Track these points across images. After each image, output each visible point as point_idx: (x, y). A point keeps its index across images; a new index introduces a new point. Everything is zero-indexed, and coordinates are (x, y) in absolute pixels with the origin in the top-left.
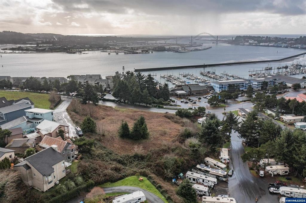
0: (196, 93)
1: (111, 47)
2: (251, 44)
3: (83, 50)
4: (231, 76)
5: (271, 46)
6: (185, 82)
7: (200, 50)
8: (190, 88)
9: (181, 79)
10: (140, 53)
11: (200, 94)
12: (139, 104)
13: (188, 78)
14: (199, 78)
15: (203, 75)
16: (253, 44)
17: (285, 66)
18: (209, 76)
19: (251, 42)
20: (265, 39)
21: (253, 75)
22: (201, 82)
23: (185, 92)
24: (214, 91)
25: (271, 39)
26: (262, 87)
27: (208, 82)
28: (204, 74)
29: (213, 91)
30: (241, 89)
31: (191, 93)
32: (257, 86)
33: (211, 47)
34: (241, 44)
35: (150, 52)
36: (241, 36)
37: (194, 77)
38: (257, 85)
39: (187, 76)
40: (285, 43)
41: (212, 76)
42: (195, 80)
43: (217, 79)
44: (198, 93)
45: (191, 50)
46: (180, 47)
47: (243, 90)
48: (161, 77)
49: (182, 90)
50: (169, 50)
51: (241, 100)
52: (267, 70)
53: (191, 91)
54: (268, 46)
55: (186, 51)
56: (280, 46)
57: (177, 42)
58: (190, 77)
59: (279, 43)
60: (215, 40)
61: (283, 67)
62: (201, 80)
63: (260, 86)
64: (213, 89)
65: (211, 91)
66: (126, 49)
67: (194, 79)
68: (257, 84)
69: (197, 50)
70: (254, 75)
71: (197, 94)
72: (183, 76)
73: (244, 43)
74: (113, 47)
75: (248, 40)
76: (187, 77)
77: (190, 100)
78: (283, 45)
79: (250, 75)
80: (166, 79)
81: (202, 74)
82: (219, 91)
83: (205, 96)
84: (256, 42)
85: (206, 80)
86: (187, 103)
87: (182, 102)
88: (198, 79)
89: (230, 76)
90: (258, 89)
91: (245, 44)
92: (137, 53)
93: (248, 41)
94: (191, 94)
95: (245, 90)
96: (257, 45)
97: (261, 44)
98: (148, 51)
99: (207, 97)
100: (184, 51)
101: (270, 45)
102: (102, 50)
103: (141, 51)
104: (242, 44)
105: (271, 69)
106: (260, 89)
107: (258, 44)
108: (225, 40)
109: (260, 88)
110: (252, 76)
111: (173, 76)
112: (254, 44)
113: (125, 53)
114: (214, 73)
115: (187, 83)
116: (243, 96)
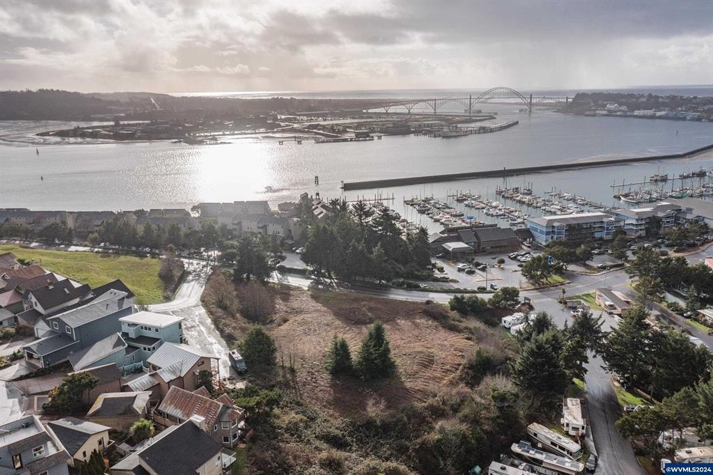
0: (492, 247)
1: (282, 124)
2: (611, 114)
3: (221, 133)
4: (571, 199)
5: (660, 117)
6: (463, 215)
7: (492, 131)
8: (476, 235)
9: (452, 208)
10: (351, 140)
11: (503, 249)
12: (362, 279)
13: (466, 205)
14: (494, 204)
15: (503, 197)
16: (615, 112)
17: (697, 170)
18: (518, 198)
19: (611, 106)
20: (645, 100)
21: (623, 196)
22: (501, 215)
23: (467, 246)
24: (534, 240)
25: (660, 100)
26: (647, 230)
27: (517, 214)
28: (506, 195)
29: (531, 239)
30: (597, 235)
31: (479, 246)
32: (635, 228)
33: (517, 123)
34: (587, 113)
35: (376, 138)
36: (588, 94)
37: (481, 202)
38: (636, 225)
39: (465, 200)
40: (694, 109)
41: (527, 199)
42: (485, 211)
43: (537, 207)
44: (496, 247)
45: (471, 131)
46: (444, 123)
47: (601, 239)
48: (405, 202)
49: (458, 239)
50: (418, 131)
51: (599, 265)
52: (656, 181)
53: (479, 242)
54: (653, 117)
55: (458, 134)
56: (682, 116)
57: (435, 110)
58: (473, 202)
59: (680, 109)
60: (526, 104)
61: (693, 174)
62: (500, 210)
63: (643, 227)
64: (532, 236)
65: (525, 240)
66: (319, 130)
67: (483, 208)
68: (634, 222)
69: (484, 130)
70: (626, 196)
71: (494, 250)
72: (458, 200)
73: (595, 110)
74: (290, 126)
75: (606, 103)
76: (466, 202)
77: (477, 265)
78: (691, 114)
79: (615, 197)
80: (417, 207)
81: (499, 193)
82: (546, 241)
83: (512, 255)
84: (624, 108)
85: (512, 209)
86: (471, 273)
87: (460, 270)
88: (492, 207)
89: (568, 200)
90: (638, 234)
91: (598, 112)
92: (345, 140)
93: (605, 105)
94: (479, 250)
95: (606, 237)
96: (627, 116)
97: (636, 113)
98: (371, 135)
99: (519, 257)
100: (454, 134)
101: (658, 114)
102: (264, 133)
103: (354, 135)
104: (591, 113)
105: (664, 179)
106: (642, 235)
107: (628, 114)
108: (550, 103)
109: (643, 233)
110: (619, 199)
111: (432, 202)
112: (618, 114)
113: (315, 139)
114: (529, 193)
115: (468, 217)
116: (603, 254)
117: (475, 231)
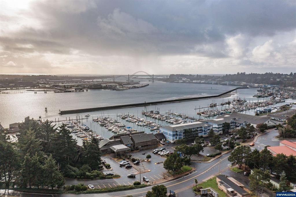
0: (142, 146)
1: (40, 85)
2: (184, 82)
3: (5, 89)
5: (203, 83)
6: (125, 126)
7: (138, 87)
8: (132, 139)
9: (119, 123)
10: (73, 92)
11: (148, 147)
13: (127, 121)
14: (141, 119)
15: (146, 115)
16: (186, 81)
18: (154, 116)
19: (184, 79)
20: (196, 77)
21: (202, 113)
22: (145, 125)
23: (126, 147)
24: (166, 140)
25: (202, 77)
26: (223, 130)
27: (153, 124)
28: (147, 115)
29: (164, 139)
30: (200, 135)
31: (134, 146)
33: (148, 85)
34: (175, 81)
35: (85, 91)
36: (174, 75)
37: (135, 119)
39: (126, 118)
40: (214, 80)
41: (157, 116)
42: (137, 123)
43: (163, 120)
44: (145, 146)
45: (129, 88)
46: (117, 85)
47: (202, 137)
48: (93, 120)
49: (121, 142)
50: (105, 88)
52: (212, 106)
53: (134, 144)
54: (200, 83)
55: (124, 89)
56: (210, 83)
57: (114, 80)
58: (130, 119)
59: (209, 80)
60: (151, 79)
61: (226, 103)
62: (145, 122)
64: (164, 137)
65: (161, 140)
66: (58, 87)
67: (136, 122)
69: (135, 87)
70: (203, 113)
71: (143, 148)
72: (122, 118)
73: (178, 81)
74: (43, 86)
75: (182, 78)
76: (126, 119)
77: (134, 160)
78: (213, 82)
80: (100, 123)
81: (144, 114)
82: (173, 140)
83: (155, 150)
84: (189, 80)
85: (151, 122)
86: (129, 167)
87: (121, 166)
88: (140, 121)
89: (177, 116)
90: (219, 133)
91: (179, 81)
92: (70, 91)
93: (182, 79)
94: (134, 148)
95: (204, 136)
96: (190, 83)
97: (194, 81)
98: (83, 89)
99: (159, 153)
100: (122, 89)
101: (202, 82)
102: (29, 89)
103: (74, 89)
104: (177, 82)
105: (215, 105)
106: (221, 133)
107: (191, 82)
108: (161, 78)
109: (221, 132)
110: (201, 115)
111: (109, 119)
112: (187, 82)
113: (54, 91)
114: (158, 113)
115: (128, 128)
116: (206, 146)
117: (131, 136)
